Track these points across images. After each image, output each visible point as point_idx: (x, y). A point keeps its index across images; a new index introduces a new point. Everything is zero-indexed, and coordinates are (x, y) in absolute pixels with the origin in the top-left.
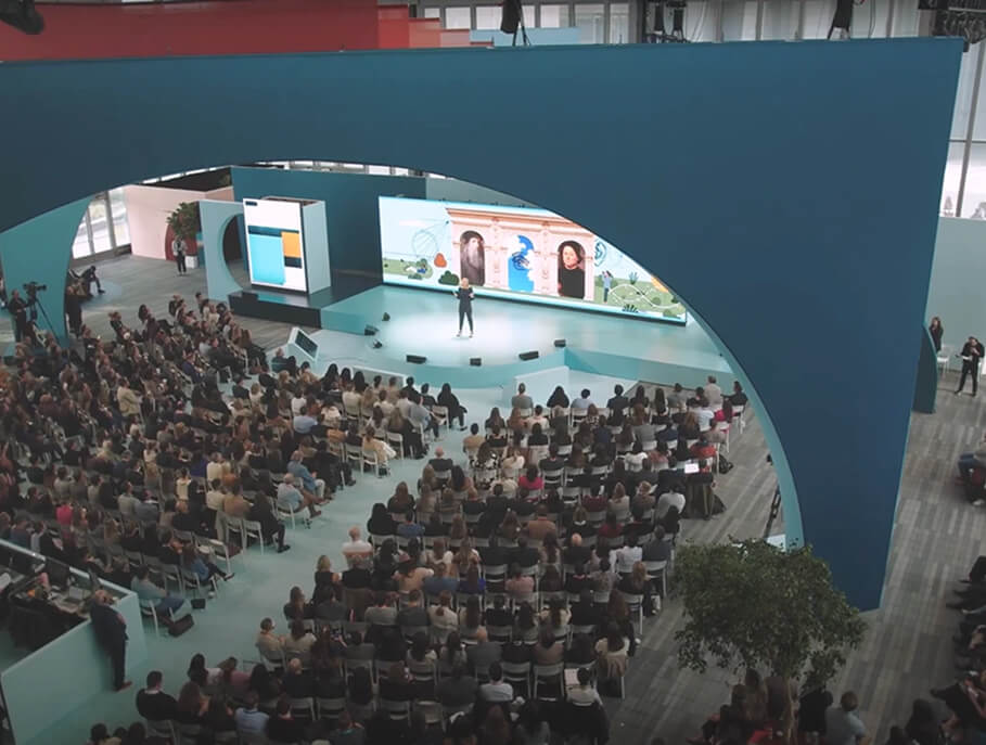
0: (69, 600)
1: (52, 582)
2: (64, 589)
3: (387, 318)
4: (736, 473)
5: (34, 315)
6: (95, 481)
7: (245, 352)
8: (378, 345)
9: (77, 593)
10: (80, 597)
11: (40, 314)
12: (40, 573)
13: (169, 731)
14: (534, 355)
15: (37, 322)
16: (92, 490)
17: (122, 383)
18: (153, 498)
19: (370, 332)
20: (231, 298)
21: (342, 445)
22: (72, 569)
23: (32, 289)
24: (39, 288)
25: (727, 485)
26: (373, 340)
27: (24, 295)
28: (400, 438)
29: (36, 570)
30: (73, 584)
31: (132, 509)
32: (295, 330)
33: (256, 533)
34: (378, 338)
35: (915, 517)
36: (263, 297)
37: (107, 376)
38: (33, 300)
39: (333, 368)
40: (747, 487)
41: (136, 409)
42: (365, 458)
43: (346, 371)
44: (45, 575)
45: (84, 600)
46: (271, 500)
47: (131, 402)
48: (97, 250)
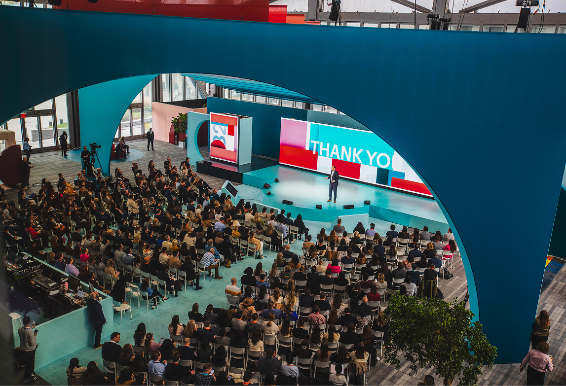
0: (76, 297)
1: (70, 288)
2: (76, 292)
3: (277, 181)
4: (454, 280)
5: (94, 160)
6: (104, 242)
7: (198, 190)
8: (269, 194)
9: (82, 294)
10: (82, 296)
11: (96, 160)
12: (64, 282)
13: (113, 369)
14: (352, 207)
15: (94, 164)
16: (103, 246)
17: (131, 197)
18: (132, 254)
19: (266, 186)
20: (198, 163)
21: (238, 240)
22: (81, 282)
23: (94, 146)
24: (97, 147)
25: (447, 285)
26: (267, 191)
27: (89, 149)
28: (269, 239)
29: (63, 281)
30: (80, 289)
31: (122, 258)
32: (227, 182)
33: (183, 277)
34: (270, 190)
35: (560, 317)
36: (214, 164)
37: (124, 193)
38: (94, 152)
39: (242, 201)
40: (459, 288)
41: (136, 211)
42: (250, 248)
43: (248, 203)
44: (67, 284)
45: (85, 298)
46: (194, 262)
47: (133, 208)
48: (134, 134)
